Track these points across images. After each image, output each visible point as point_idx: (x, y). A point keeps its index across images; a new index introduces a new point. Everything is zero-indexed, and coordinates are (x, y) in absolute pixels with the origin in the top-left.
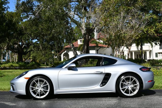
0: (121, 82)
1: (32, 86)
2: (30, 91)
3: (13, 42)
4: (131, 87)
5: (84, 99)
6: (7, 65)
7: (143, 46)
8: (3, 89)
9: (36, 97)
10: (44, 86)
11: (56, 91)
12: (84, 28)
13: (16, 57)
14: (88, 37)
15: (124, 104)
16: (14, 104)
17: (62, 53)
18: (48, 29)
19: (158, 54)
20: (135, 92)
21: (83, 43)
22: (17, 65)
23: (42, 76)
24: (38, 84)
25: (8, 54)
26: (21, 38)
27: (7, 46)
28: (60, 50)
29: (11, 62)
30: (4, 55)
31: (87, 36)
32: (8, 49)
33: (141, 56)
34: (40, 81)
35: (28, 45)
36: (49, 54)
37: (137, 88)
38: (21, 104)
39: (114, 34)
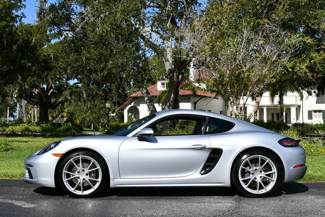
0: (241, 166)
1: (68, 171)
2: (64, 180)
3: (30, 84)
4: (261, 177)
5: (169, 197)
6: (18, 129)
7: (284, 98)
8: (10, 174)
9: (74, 192)
10: (90, 170)
11: (115, 182)
12: (169, 59)
13: (36, 112)
14: (178, 77)
15: (247, 210)
16: (33, 206)
17: (126, 107)
18: (100, 59)
19: (313, 113)
20: (269, 188)
21: (167, 88)
22: (38, 128)
23: (87, 152)
24: (80, 167)
25: (21, 106)
26: (47, 76)
27: (19, 91)
28: (122, 100)
29: (25, 121)
30: (13, 109)
31: (175, 74)
32: (20, 97)
33: (279, 115)
34: (84, 161)
35: (60, 90)
36: (101, 109)
37: (273, 179)
38: (45, 205)
39: (228, 72)
